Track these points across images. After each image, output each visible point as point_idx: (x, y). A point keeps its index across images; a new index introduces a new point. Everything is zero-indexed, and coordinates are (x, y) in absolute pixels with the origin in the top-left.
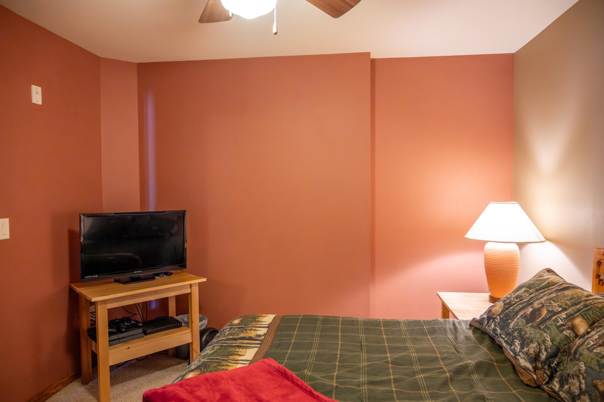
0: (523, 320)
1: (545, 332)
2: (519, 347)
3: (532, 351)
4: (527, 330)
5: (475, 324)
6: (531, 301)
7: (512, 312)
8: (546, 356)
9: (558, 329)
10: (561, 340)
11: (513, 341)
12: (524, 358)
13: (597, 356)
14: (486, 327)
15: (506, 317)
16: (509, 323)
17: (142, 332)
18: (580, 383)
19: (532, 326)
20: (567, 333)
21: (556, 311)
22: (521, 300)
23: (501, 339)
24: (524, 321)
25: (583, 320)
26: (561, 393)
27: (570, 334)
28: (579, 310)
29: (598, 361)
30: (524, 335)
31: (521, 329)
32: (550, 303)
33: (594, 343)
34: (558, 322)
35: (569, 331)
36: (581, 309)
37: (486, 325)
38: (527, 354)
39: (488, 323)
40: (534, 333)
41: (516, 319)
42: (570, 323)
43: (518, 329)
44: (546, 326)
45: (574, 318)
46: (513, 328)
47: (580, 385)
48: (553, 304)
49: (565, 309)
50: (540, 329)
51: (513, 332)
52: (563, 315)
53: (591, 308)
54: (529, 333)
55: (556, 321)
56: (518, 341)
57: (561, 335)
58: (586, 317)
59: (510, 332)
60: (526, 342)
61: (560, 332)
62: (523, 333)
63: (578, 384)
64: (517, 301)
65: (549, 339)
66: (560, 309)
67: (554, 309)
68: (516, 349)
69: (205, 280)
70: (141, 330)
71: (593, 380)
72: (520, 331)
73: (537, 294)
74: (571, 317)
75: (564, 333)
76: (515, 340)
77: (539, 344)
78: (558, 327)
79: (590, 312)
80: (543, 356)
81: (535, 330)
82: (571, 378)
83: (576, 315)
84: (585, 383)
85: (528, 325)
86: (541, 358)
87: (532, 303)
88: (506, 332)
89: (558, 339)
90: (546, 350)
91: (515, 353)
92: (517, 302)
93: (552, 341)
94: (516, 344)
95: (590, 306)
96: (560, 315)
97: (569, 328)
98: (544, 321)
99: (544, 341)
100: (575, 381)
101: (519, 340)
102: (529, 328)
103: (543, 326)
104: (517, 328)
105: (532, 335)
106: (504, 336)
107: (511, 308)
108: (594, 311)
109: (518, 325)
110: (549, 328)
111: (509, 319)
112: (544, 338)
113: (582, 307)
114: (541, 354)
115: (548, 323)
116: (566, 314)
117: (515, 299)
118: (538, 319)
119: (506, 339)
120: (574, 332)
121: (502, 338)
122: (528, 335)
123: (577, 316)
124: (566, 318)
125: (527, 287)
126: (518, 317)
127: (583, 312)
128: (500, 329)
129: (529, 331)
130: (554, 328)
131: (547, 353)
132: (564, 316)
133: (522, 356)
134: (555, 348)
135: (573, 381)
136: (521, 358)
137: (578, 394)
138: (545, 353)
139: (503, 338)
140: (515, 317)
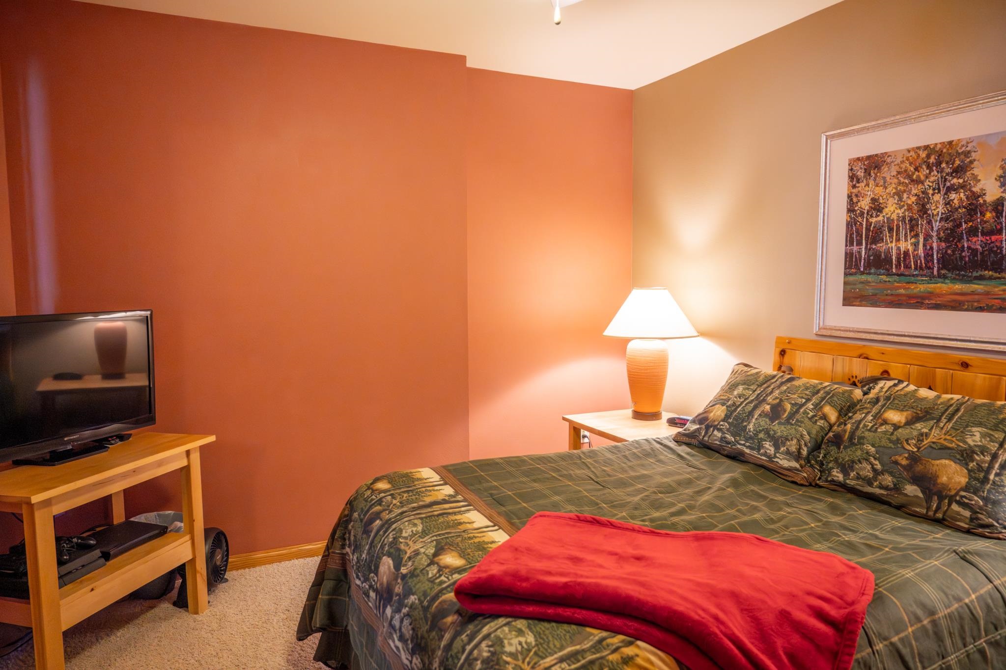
0: (764, 419)
1: (800, 427)
2: (772, 449)
3: (793, 449)
4: (775, 428)
5: (682, 438)
6: (762, 398)
7: (743, 413)
8: (807, 451)
9: (811, 421)
10: (818, 432)
11: (759, 444)
12: (786, 459)
13: (885, 434)
14: (706, 439)
15: (737, 420)
16: (746, 426)
17: (101, 555)
18: (872, 465)
19: (780, 424)
20: (821, 423)
21: (800, 403)
22: (746, 399)
23: (739, 446)
24: (767, 420)
25: (831, 408)
26: (848, 481)
27: (824, 424)
28: (823, 399)
29: (889, 439)
30: (775, 434)
31: (767, 429)
32: (787, 396)
33: (872, 424)
34: (809, 414)
35: (822, 422)
36: (825, 397)
37: (704, 437)
38: (788, 453)
39: (706, 433)
40: (785, 430)
41: (754, 420)
42: (820, 413)
43: (763, 430)
44: (797, 420)
45: (822, 407)
46: (754, 430)
47: (873, 468)
48: (791, 396)
49: (808, 400)
50: (792, 425)
51: (756, 435)
52: (810, 405)
53: (833, 394)
54: (779, 431)
55: (805, 413)
56: (768, 443)
57: (816, 427)
58: (833, 404)
59: (751, 436)
60: (780, 441)
61: (813, 423)
62: (772, 433)
63: (869, 467)
64: (741, 400)
65: (805, 433)
66: (804, 400)
67: (797, 402)
68: (768, 451)
69: (212, 439)
70: (97, 553)
71: (891, 458)
72: (767, 432)
73: (762, 390)
74: (818, 407)
75: (818, 423)
76: (764, 443)
77: (798, 440)
78: (810, 419)
79: (835, 399)
80: (805, 452)
81: (786, 426)
82: (856, 464)
83: (822, 403)
84: (880, 463)
85: (774, 424)
86: (802, 455)
87: (764, 400)
88: (744, 437)
89: (814, 432)
90: (806, 445)
91: (769, 457)
92: (743, 402)
93: (809, 434)
94: (767, 446)
95: (832, 393)
96: (807, 406)
97: (821, 418)
98: (792, 415)
99: (802, 436)
100: (865, 464)
101: (770, 442)
102: (777, 425)
103: (793, 420)
104: (761, 428)
105: (784, 433)
106: (743, 442)
107: (739, 410)
108: (839, 397)
109: (760, 425)
110: (802, 422)
111: (742, 422)
112: (801, 432)
113: (824, 395)
114: (802, 451)
115: (798, 416)
116: (812, 404)
117: (738, 399)
118: (783, 415)
119: (748, 444)
120: (828, 422)
121: (740, 444)
122: (779, 434)
123: (824, 404)
124: (815, 408)
125: (744, 384)
126: (756, 417)
127: (828, 399)
128: (732, 436)
129: (778, 429)
130: (806, 420)
131: (808, 448)
132: (812, 407)
133: (781, 457)
134: (813, 440)
135: (860, 465)
136: (781, 459)
137: (873, 477)
138: (805, 449)
139: (744, 445)
140: (751, 417)
